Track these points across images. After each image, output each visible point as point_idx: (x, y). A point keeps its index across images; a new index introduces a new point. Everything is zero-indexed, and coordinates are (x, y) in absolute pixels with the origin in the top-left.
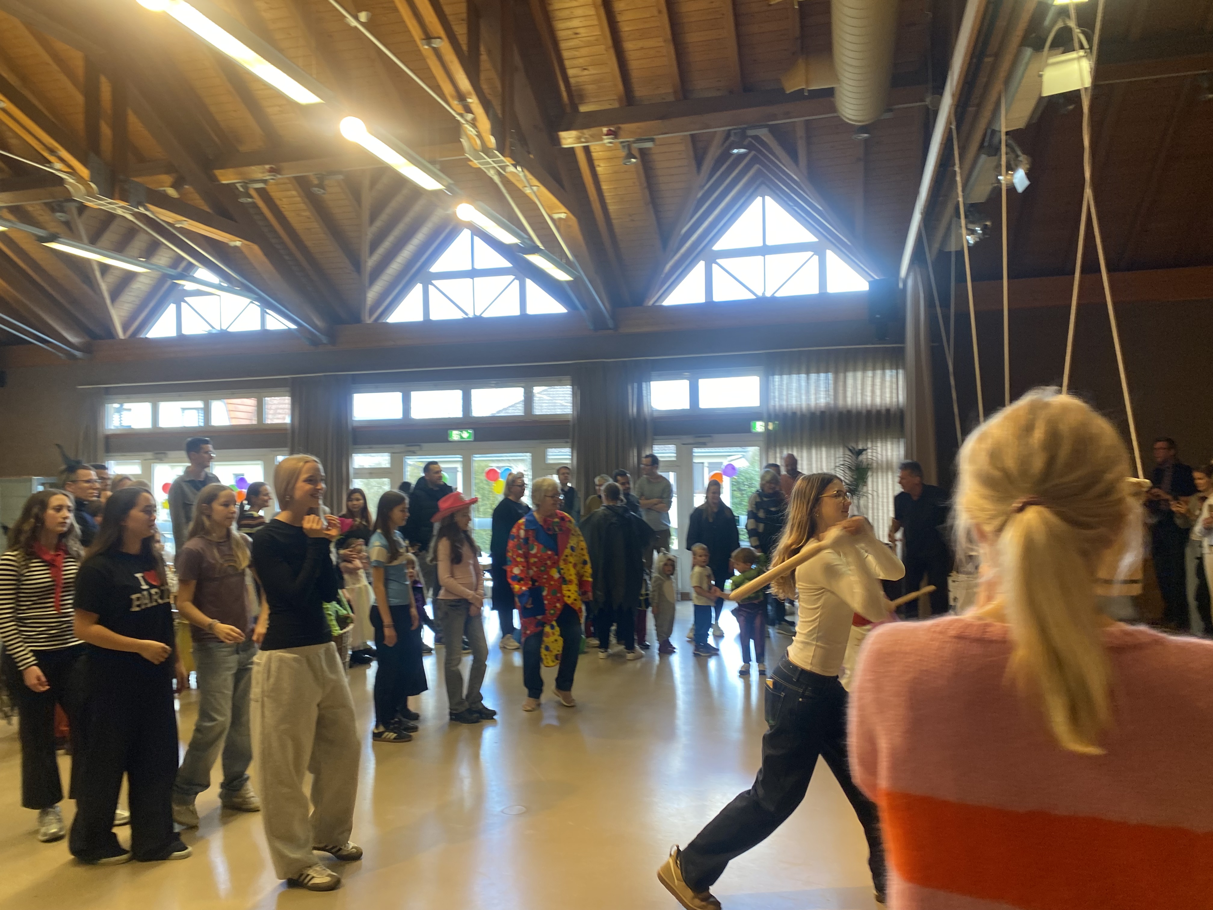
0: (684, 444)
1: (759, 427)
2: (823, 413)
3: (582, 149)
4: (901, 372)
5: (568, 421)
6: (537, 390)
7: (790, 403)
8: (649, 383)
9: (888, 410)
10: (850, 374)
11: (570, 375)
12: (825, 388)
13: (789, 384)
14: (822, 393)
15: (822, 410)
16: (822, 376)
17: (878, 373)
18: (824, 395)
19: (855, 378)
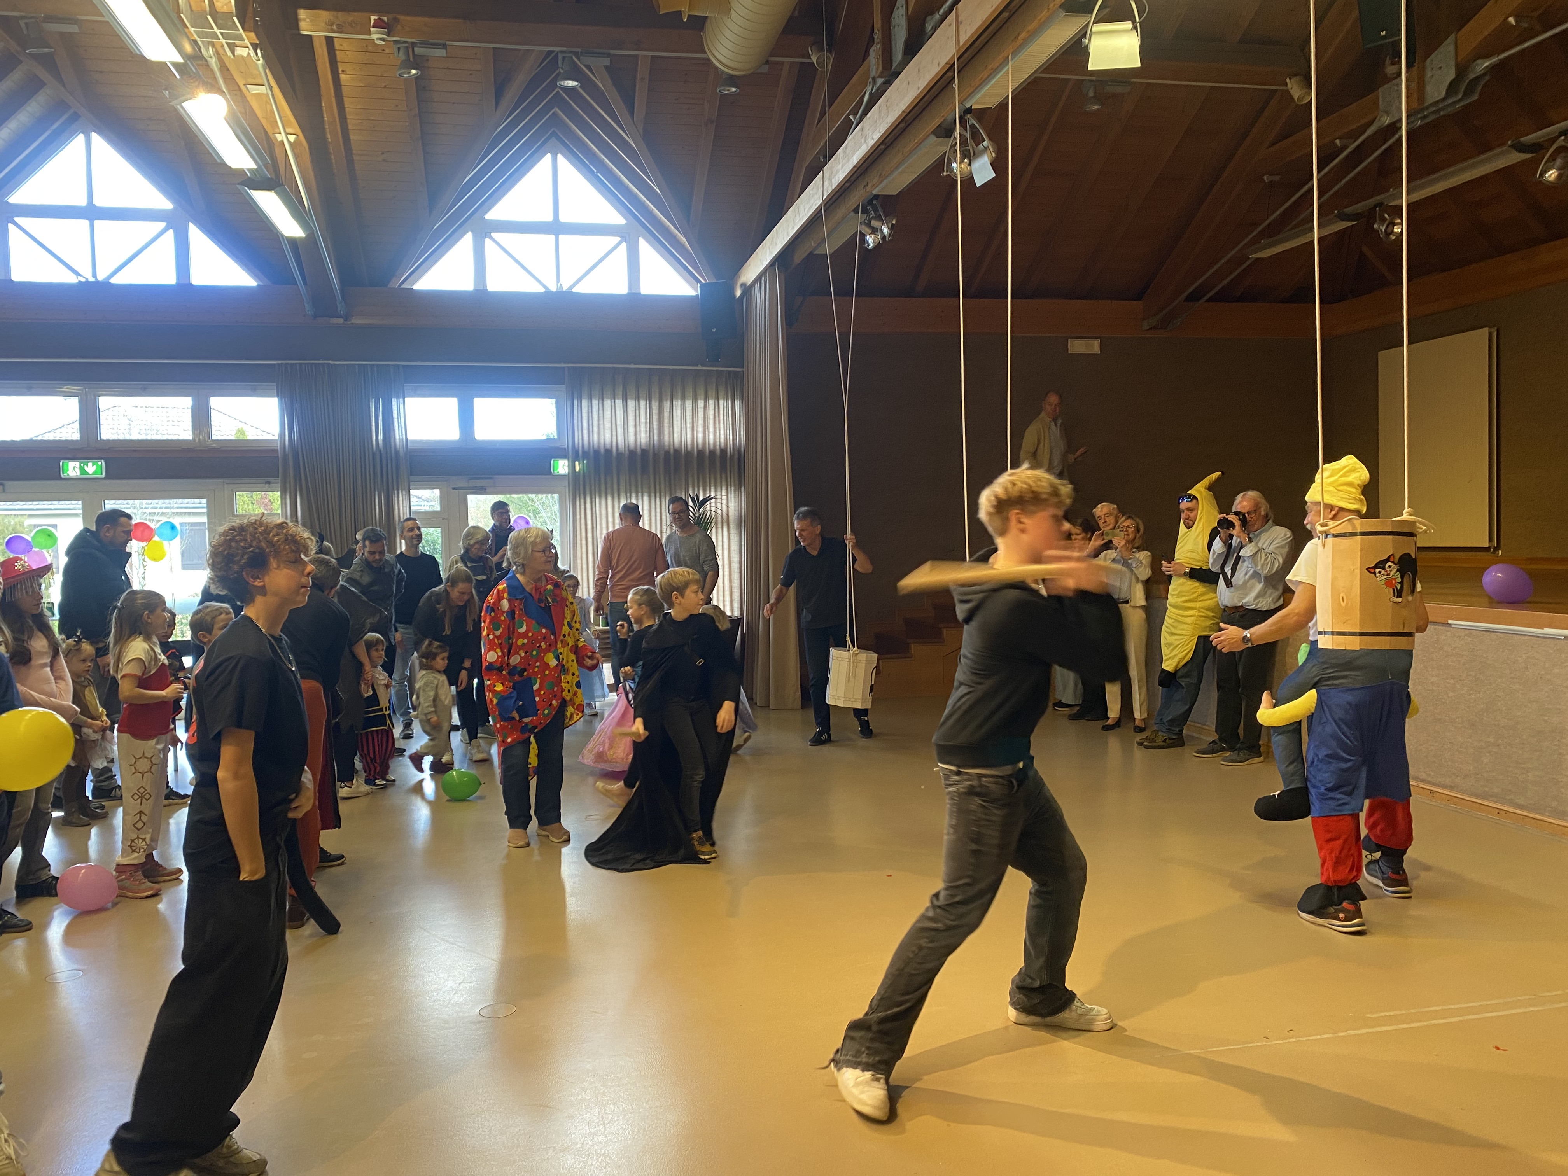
0: (453, 489)
1: (562, 467)
2: (643, 451)
3: (324, 40)
4: (738, 403)
5: (275, 451)
6: (216, 402)
7: (602, 438)
8: (401, 400)
9: (723, 451)
10: (677, 404)
11: (274, 382)
12: (646, 419)
13: (601, 412)
14: (643, 426)
15: (644, 447)
16: (642, 403)
17: (711, 402)
18: (646, 428)
19: (683, 408)
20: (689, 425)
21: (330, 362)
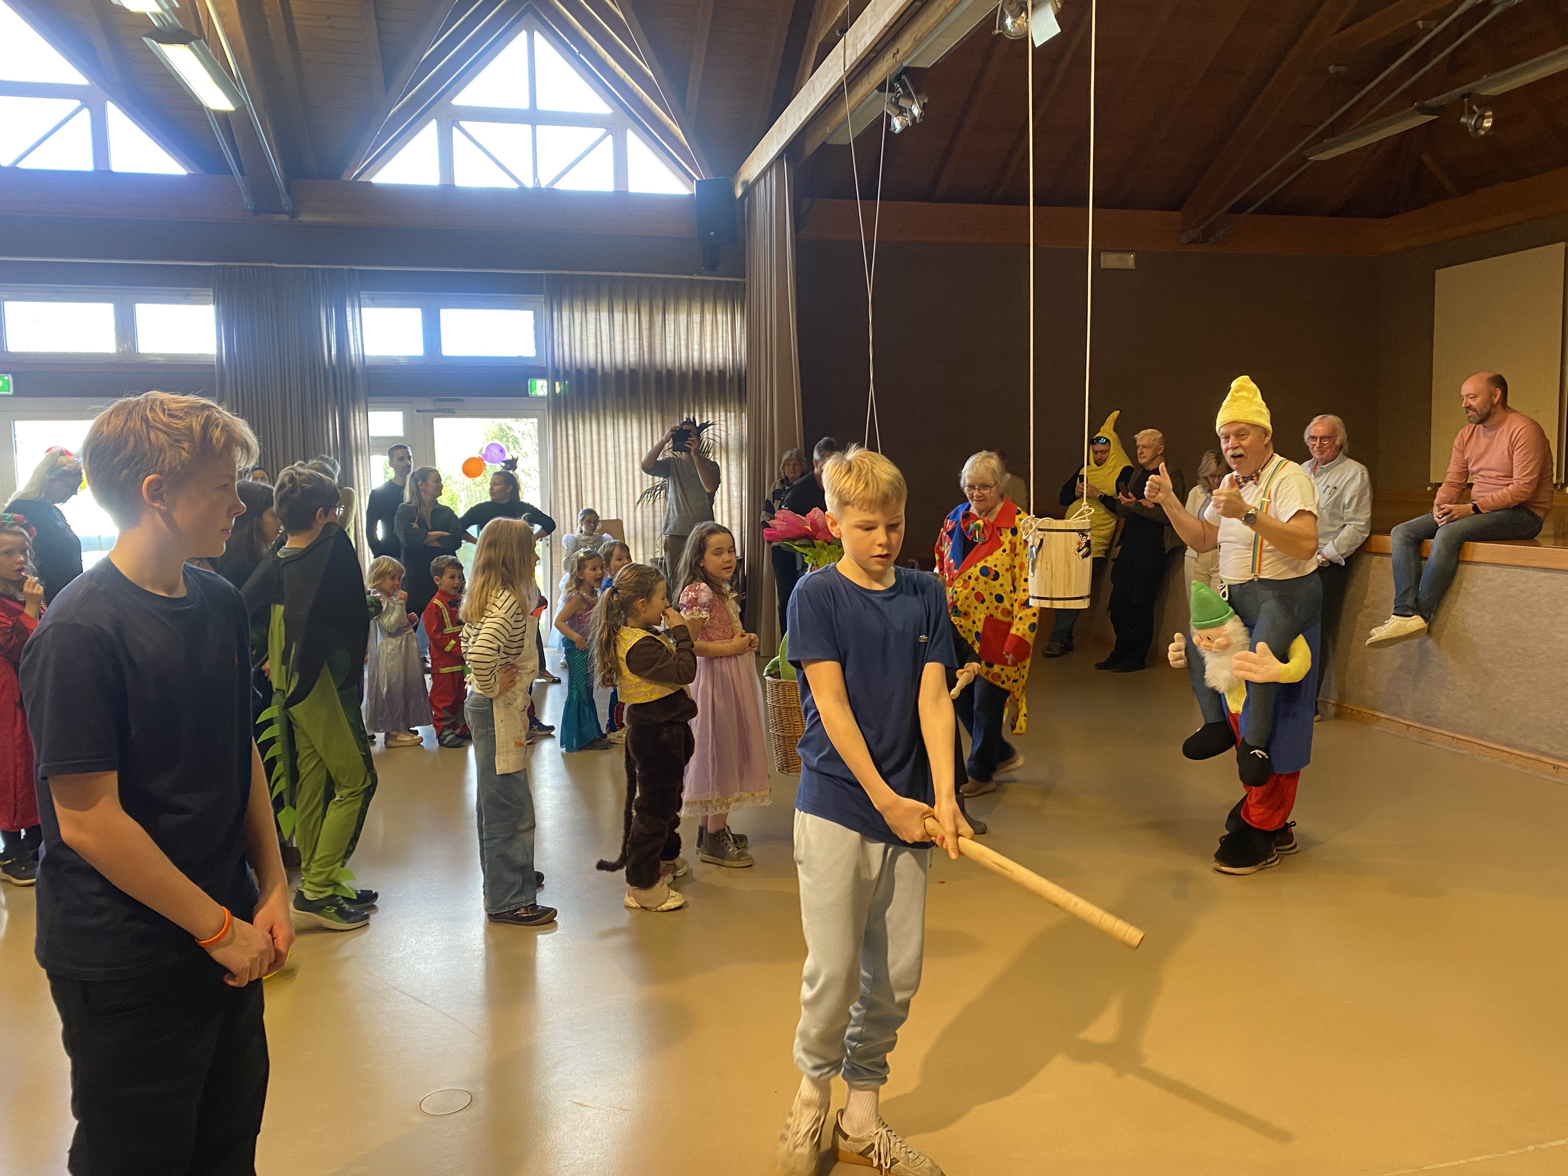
0: (418, 411)
1: (540, 388)
2: (633, 372)
4: (738, 318)
5: (212, 366)
6: (142, 310)
7: (585, 355)
8: (357, 310)
9: (722, 373)
10: (670, 317)
11: (209, 287)
12: (635, 335)
13: (584, 325)
14: (631, 342)
15: (632, 367)
16: (631, 316)
17: (708, 317)
18: (635, 344)
19: (676, 323)
20: (683, 343)
21: (274, 265)
